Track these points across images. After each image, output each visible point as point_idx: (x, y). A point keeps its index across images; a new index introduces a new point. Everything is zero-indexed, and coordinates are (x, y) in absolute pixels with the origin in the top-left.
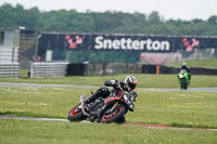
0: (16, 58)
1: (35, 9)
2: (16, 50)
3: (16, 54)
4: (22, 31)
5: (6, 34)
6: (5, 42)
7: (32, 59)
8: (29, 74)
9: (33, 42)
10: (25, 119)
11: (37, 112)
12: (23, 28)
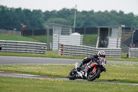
0: (119, 45)
1: (132, 14)
2: (120, 40)
3: (119, 43)
4: (123, 28)
5: (113, 30)
6: (112, 35)
7: (129, 46)
8: (128, 55)
9: (130, 35)
10: (125, 84)
11: (133, 80)
12: (124, 26)
